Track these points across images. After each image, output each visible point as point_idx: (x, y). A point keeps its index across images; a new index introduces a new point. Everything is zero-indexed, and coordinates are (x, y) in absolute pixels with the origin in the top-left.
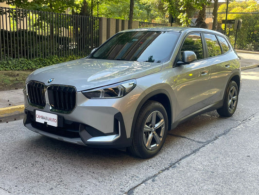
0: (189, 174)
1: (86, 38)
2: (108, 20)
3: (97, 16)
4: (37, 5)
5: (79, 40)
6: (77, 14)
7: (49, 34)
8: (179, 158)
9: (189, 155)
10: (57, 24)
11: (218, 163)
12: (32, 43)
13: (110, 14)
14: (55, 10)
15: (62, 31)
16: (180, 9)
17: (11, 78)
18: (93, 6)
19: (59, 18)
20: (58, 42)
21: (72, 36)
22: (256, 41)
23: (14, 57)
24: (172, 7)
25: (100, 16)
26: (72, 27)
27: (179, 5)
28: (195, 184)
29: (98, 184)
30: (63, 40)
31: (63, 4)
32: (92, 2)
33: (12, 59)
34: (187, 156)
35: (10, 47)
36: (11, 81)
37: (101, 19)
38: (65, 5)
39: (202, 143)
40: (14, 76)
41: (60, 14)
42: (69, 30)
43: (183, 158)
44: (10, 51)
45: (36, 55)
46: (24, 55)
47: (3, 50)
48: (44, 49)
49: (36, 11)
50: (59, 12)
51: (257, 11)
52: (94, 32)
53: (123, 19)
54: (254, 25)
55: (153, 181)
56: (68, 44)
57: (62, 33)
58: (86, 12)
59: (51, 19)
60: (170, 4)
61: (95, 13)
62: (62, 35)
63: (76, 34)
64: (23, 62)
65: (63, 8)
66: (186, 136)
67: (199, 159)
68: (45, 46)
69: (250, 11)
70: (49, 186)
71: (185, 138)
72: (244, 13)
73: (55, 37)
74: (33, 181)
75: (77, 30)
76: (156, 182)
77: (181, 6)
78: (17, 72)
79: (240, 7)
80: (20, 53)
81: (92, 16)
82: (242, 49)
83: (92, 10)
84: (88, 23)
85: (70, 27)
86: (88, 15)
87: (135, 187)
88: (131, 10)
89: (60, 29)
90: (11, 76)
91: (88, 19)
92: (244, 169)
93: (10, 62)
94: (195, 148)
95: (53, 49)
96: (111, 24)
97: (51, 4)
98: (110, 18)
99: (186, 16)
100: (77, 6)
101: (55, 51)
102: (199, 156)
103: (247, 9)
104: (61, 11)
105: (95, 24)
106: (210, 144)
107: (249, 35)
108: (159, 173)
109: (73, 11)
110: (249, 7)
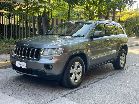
0: (91, 91)
1: (45, 29)
2: (57, 20)
3: (51, 18)
4: (20, 11)
5: (42, 30)
6: (41, 16)
7: (26, 26)
8: (88, 84)
9: (93, 83)
10: (30, 21)
11: (106, 87)
12: (17, 31)
13: (58, 16)
14: (29, 14)
15: (33, 25)
16: (95, 15)
17: (6, 48)
18: (49, 12)
19: (31, 18)
20: (30, 31)
21: (38, 28)
22: (137, 32)
23: (7, 38)
24: (90, 13)
25: (52, 18)
26: (38, 23)
27: (94, 13)
28: (93, 94)
29: (50, 93)
30: (33, 29)
31: (34, 11)
32: (49, 10)
33: (6, 38)
34: (92, 84)
35: (5, 33)
36: (6, 49)
37: (53, 19)
38: (35, 12)
39: (100, 79)
40: (8, 47)
41: (32, 16)
42: (37, 24)
43: (90, 84)
44: (5, 35)
45: (19, 37)
46: (12, 37)
47: (2, 34)
48: (23, 34)
49: (20, 15)
50: (31, 15)
51: (137, 16)
52: (49, 26)
53: (65, 19)
54: (136, 24)
55: (75, 93)
56: (36, 32)
57: (33, 26)
58: (45, 15)
59: (27, 19)
60: (89, 12)
61: (50, 16)
62: (33, 27)
63: (40, 26)
64: (12, 40)
65: (33, 13)
66: (93, 76)
67: (97, 85)
68: (23, 32)
69: (134, 16)
70: (27, 94)
71: (92, 76)
72: (131, 17)
73: (29, 28)
74: (20, 92)
75: (41, 24)
76: (76, 93)
77: (95, 13)
78: (9, 45)
79: (128, 14)
80: (11, 36)
81: (49, 17)
82: (129, 36)
83: (48, 15)
84: (46, 21)
85: (37, 23)
86: (46, 17)
87: (66, 95)
88: (69, 15)
89: (31, 24)
90: (6, 47)
91: (46, 19)
92: (117, 89)
93: (5, 40)
94: (96, 81)
95: (28, 34)
96: (58, 21)
97: (27, 11)
98: (58, 19)
99: (98, 18)
100: (41, 12)
101: (28, 35)
102: (98, 84)
103: (132, 15)
104: (32, 15)
105: (50, 22)
106: (104, 79)
107: (134, 29)
108: (78, 90)
109: (39, 15)
110: (133, 14)
